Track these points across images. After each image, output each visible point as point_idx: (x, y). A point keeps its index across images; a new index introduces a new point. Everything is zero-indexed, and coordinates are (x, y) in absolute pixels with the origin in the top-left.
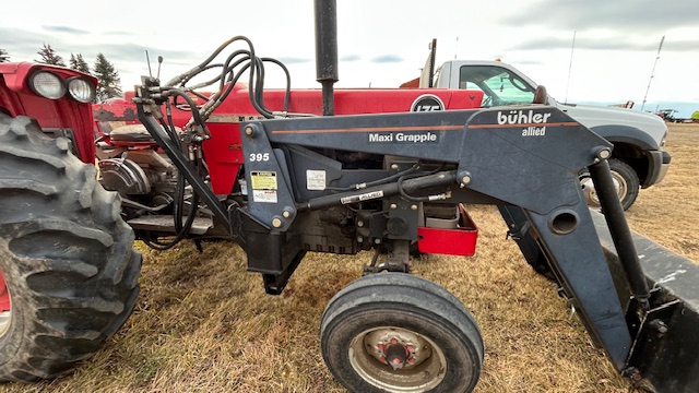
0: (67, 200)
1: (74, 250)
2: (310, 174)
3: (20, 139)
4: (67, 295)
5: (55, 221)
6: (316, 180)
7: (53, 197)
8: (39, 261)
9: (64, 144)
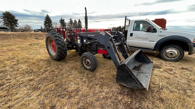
0: (61, 41)
1: (61, 46)
2: (84, 40)
3: (58, 35)
4: (60, 50)
5: (60, 43)
6: (85, 41)
7: (60, 40)
8: (58, 46)
9: (62, 35)
